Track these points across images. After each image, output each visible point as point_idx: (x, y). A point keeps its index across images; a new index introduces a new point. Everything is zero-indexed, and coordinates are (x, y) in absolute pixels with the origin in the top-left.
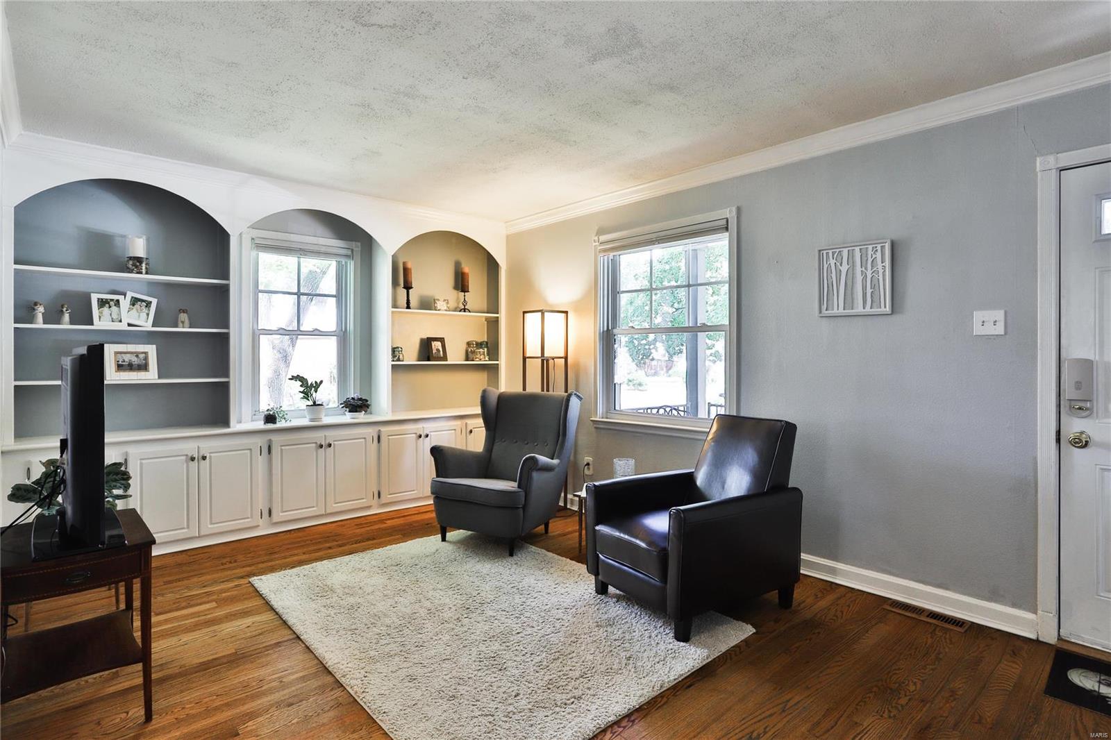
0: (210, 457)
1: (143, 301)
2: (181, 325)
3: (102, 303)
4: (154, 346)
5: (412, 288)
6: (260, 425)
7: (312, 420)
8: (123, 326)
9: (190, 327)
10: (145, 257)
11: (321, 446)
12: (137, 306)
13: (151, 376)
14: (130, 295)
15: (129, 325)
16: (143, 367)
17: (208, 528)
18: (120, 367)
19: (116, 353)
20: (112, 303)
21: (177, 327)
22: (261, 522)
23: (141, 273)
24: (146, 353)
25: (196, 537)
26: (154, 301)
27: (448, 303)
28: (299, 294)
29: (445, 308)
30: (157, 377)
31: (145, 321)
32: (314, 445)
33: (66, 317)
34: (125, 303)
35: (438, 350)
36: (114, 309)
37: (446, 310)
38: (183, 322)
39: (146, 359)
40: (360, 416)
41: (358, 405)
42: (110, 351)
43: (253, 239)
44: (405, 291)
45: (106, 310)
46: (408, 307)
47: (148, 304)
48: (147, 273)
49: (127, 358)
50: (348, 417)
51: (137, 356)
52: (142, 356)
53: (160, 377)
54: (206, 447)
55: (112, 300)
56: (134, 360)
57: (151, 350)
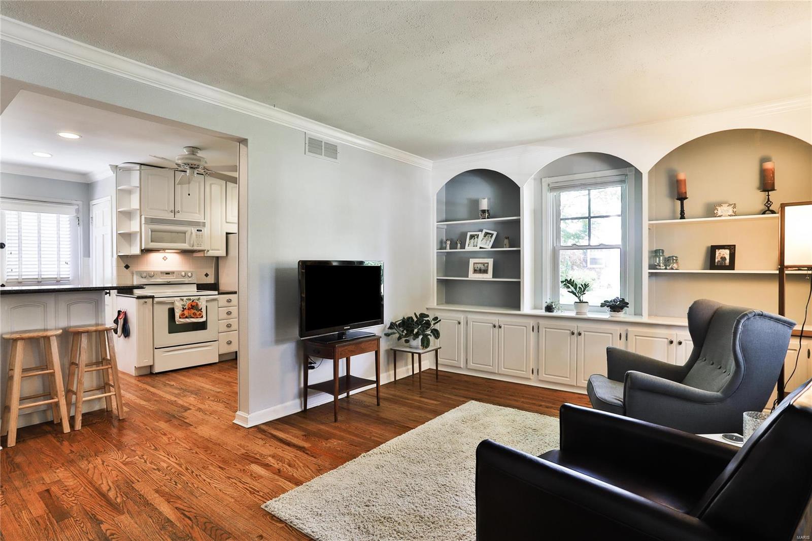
0: (504, 327)
1: (490, 234)
2: (505, 246)
3: (472, 237)
4: (492, 259)
5: (687, 198)
6: (542, 312)
7: (577, 313)
8: (477, 249)
9: (509, 247)
10: (486, 209)
11: (573, 334)
12: (487, 237)
13: (488, 277)
14: (485, 231)
15: (481, 248)
16: (485, 271)
17: (503, 370)
18: (475, 271)
19: (474, 263)
20: (476, 237)
21: (503, 248)
22: (531, 376)
23: (485, 218)
24: (488, 263)
25: (495, 373)
26: (495, 233)
27: (734, 207)
28: (589, 218)
29: (731, 213)
30: (492, 277)
31: (488, 245)
32: (569, 332)
33: (459, 245)
34: (481, 235)
35: (723, 259)
36: (476, 239)
37: (731, 216)
38: (506, 245)
39: (487, 267)
40: (618, 315)
41: (617, 306)
42: (472, 261)
43: (549, 185)
44: (679, 202)
45: (472, 240)
46: (682, 217)
47: (492, 235)
48: (488, 218)
49: (479, 266)
50: (606, 314)
51: (484, 265)
52: (486, 265)
53: (493, 277)
54: (502, 320)
55: (476, 235)
56: (483, 267)
57: (490, 261)
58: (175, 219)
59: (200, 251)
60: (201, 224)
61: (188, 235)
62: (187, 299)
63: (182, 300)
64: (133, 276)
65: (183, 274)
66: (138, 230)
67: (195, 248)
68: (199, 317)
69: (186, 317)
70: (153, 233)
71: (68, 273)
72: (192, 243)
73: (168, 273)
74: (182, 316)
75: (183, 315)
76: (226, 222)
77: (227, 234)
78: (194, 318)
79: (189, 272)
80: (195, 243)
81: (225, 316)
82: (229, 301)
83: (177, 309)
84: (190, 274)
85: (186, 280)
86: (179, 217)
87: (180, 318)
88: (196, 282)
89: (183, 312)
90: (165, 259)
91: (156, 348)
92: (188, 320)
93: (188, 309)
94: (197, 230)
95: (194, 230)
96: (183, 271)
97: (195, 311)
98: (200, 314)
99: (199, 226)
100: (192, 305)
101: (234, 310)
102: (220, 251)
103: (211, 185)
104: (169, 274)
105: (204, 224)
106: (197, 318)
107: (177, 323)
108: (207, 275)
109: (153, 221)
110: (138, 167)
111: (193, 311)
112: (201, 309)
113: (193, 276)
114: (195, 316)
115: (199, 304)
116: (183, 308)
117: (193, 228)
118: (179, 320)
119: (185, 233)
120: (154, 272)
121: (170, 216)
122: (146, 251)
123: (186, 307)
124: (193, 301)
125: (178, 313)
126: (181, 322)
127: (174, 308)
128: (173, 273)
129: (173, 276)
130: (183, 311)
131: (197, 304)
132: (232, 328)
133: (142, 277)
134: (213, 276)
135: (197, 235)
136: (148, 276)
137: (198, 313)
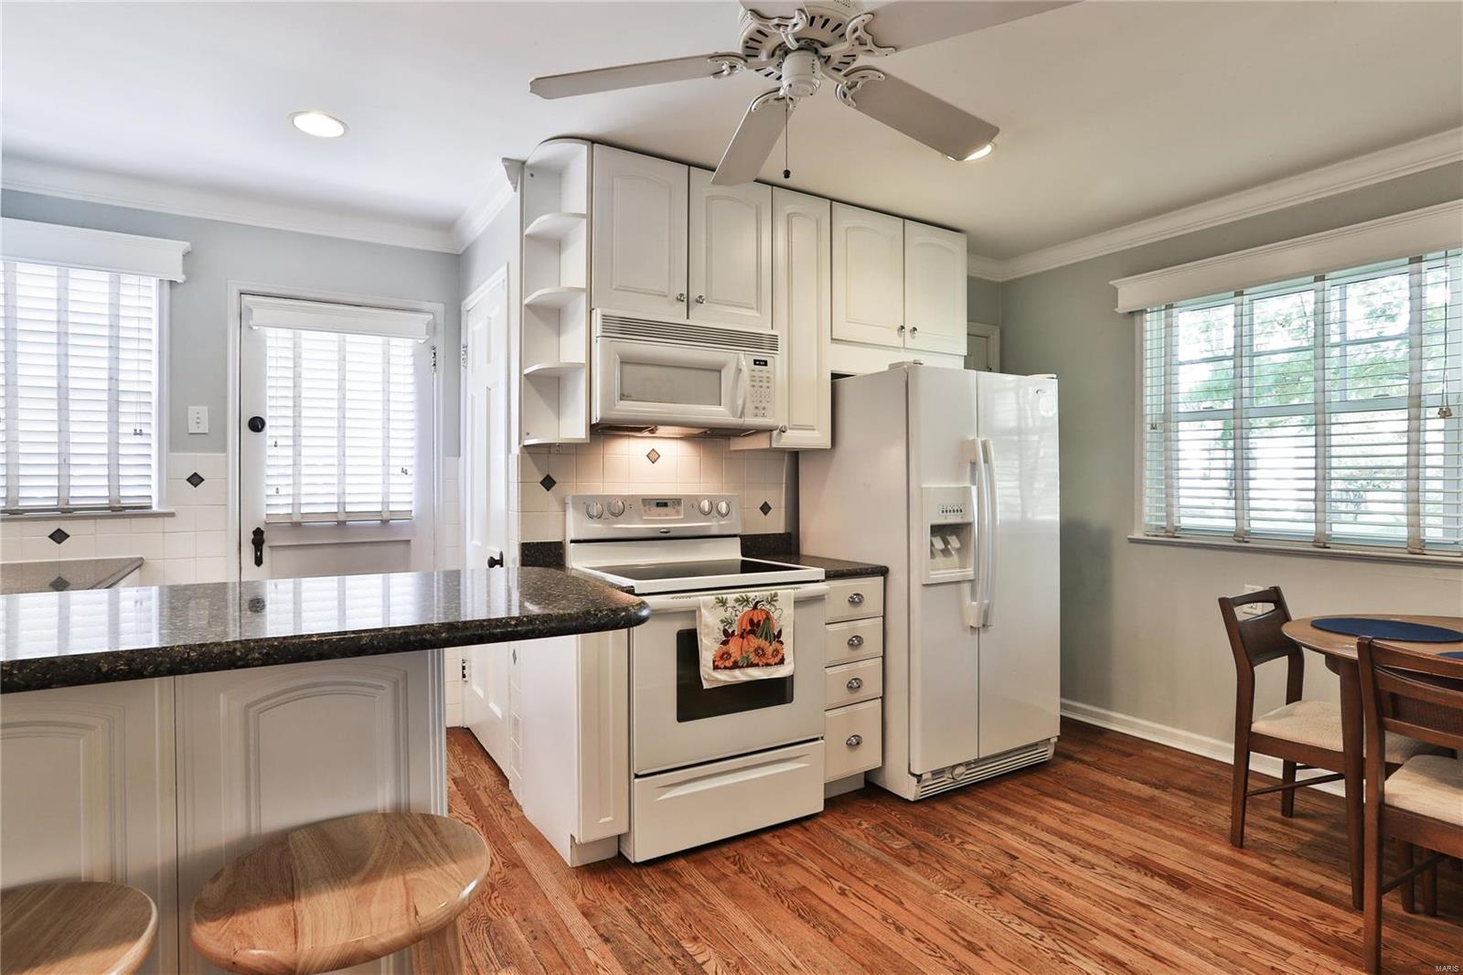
58: (688, 322)
59: (758, 431)
60: (766, 343)
61: (727, 376)
62: (737, 600)
63: (723, 603)
64: (565, 511)
65: (705, 505)
66: (583, 359)
67: (750, 421)
68: (771, 661)
69: (735, 666)
70: (628, 368)
71: (408, 498)
72: (740, 402)
73: (662, 503)
74: (722, 662)
75: (725, 656)
76: (832, 339)
77: (835, 376)
78: (757, 665)
79: (722, 498)
80: (750, 406)
81: (845, 652)
82: (856, 600)
83: (706, 635)
84: (723, 507)
85: (714, 526)
86: (701, 318)
87: (716, 668)
88: (739, 532)
89: (725, 648)
90: (653, 457)
91: (637, 776)
92: (740, 676)
93: (742, 636)
94: (755, 361)
95: (744, 359)
96: (705, 497)
97: (762, 642)
98: (776, 652)
99: (760, 345)
100: (751, 621)
101: (870, 630)
102: (816, 432)
103: (789, 217)
104: (665, 505)
105: (773, 343)
106: (768, 665)
107: (706, 685)
108: (765, 508)
109: (625, 327)
110: (583, 149)
111: (756, 642)
112: (780, 632)
113: (734, 513)
114: (761, 658)
115: (775, 615)
116: (725, 632)
117: (742, 356)
118: (712, 677)
119: (720, 371)
120: (625, 499)
121: (675, 315)
122: (604, 431)
123: (735, 628)
124: (755, 607)
125: (708, 649)
126: (717, 680)
127: (696, 629)
128: (677, 501)
129: (678, 513)
130: (725, 643)
131: (768, 618)
132: (863, 693)
133: (591, 517)
134: (783, 510)
135: (753, 378)
136: (607, 514)
137: (771, 649)
